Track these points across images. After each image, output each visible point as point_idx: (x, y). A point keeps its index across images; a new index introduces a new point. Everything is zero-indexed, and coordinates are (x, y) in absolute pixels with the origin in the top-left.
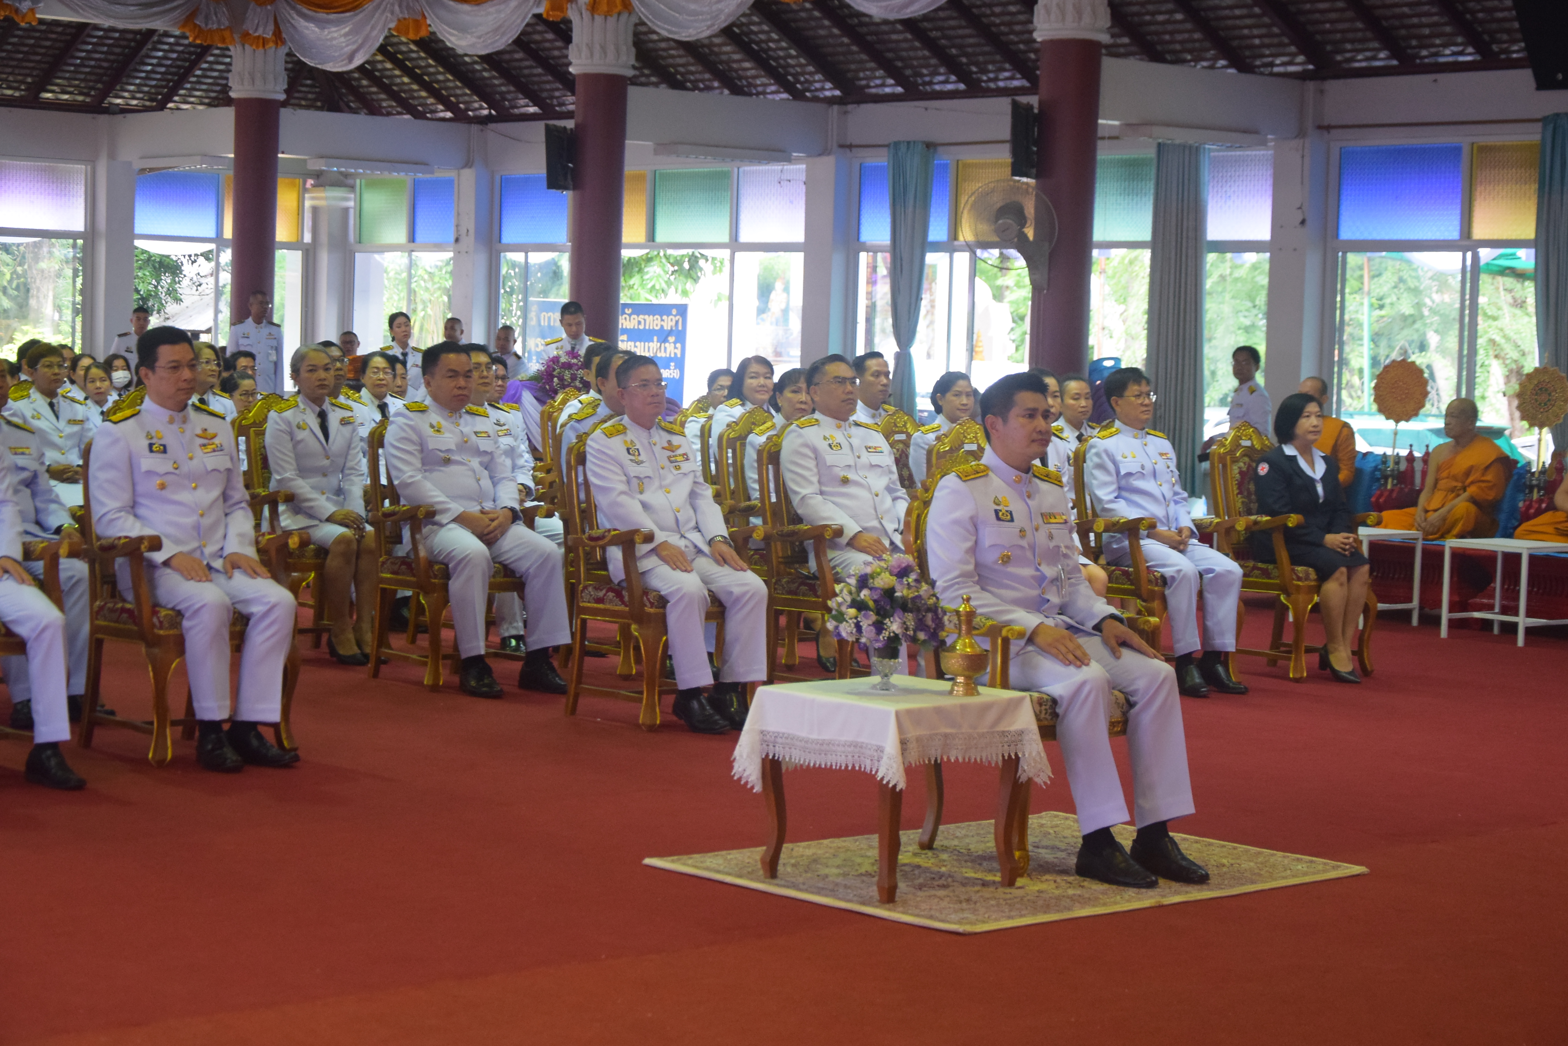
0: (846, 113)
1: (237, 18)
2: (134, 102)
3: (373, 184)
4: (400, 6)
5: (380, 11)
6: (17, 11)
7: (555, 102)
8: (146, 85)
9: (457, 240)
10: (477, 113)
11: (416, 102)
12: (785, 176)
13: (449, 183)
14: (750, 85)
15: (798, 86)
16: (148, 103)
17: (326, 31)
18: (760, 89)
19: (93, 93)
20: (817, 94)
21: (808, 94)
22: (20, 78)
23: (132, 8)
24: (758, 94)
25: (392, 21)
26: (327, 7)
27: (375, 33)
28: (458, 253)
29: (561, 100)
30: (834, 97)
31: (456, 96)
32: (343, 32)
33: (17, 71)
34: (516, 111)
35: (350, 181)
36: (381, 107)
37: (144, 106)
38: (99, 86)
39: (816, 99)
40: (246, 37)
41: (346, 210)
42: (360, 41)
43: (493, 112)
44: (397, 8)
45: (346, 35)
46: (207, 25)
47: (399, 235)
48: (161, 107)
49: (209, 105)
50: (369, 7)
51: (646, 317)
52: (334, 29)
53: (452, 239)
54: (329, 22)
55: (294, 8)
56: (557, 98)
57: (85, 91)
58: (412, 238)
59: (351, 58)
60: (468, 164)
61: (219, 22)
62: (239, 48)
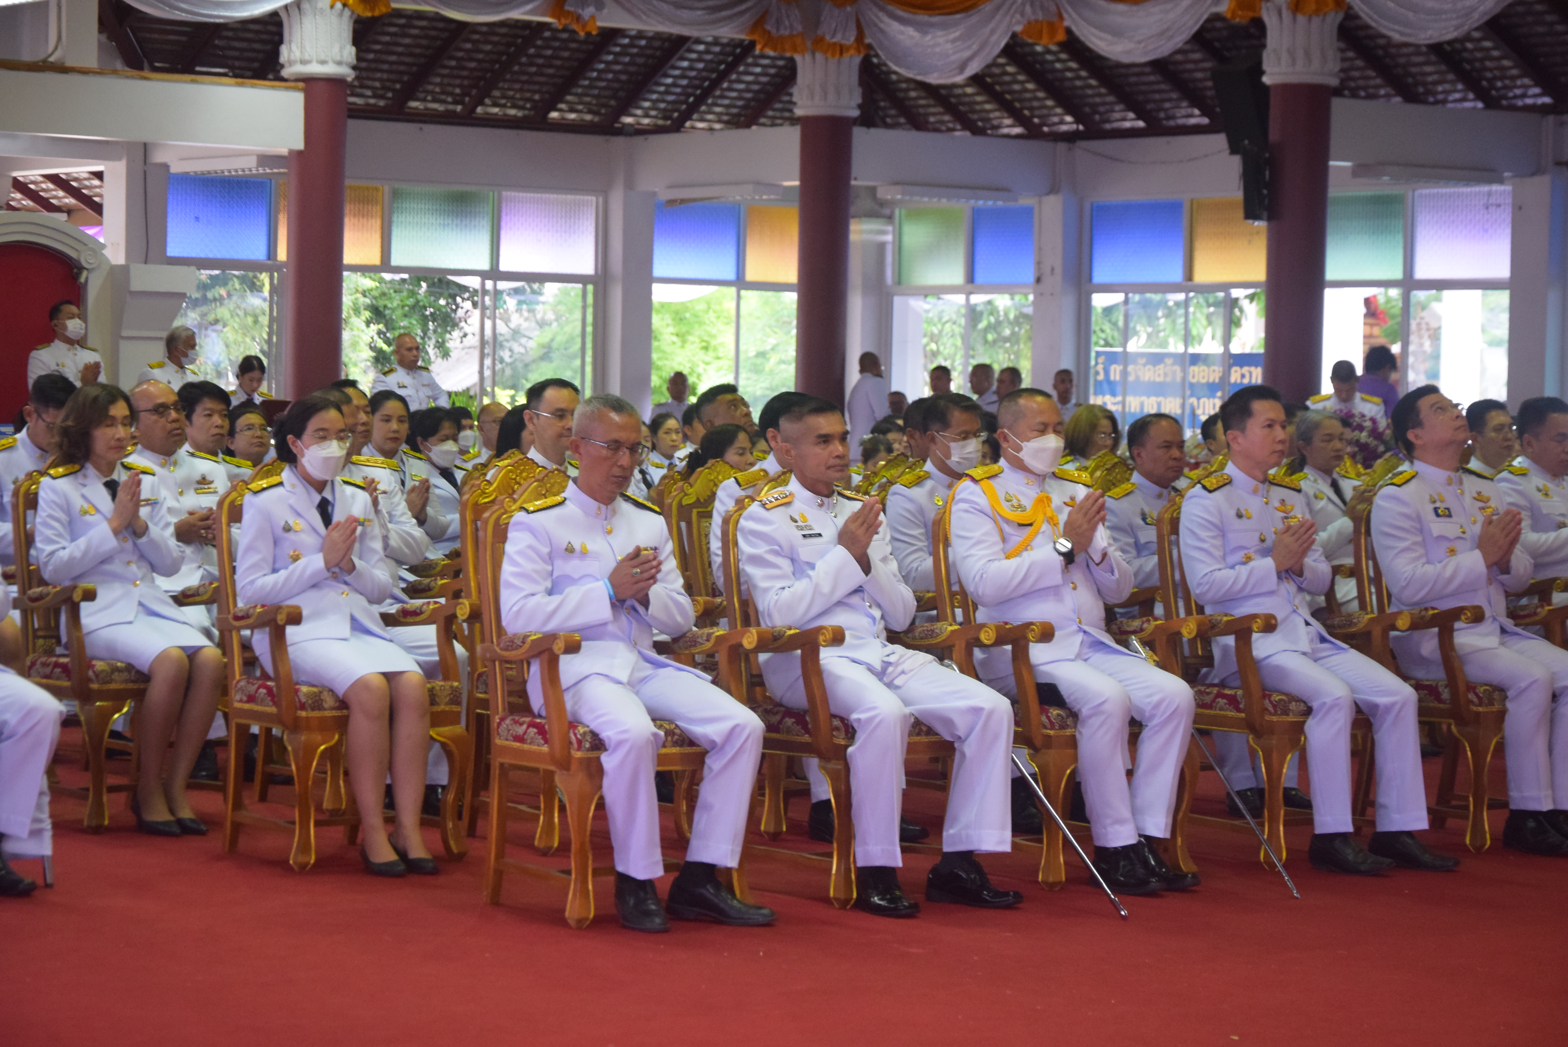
0: (1562, 124)
1: (813, 22)
2: (646, 121)
3: (917, 214)
4: (1032, 5)
5: (1001, 12)
6: (578, 18)
7: (1162, 115)
8: (663, 101)
9: (1038, 280)
10: (1055, 128)
11: (975, 117)
12: (1492, 200)
13: (1029, 211)
14: (1428, 92)
15: (1493, 92)
16: (660, 122)
17: (929, 37)
18: (1440, 97)
19: (603, 111)
20: (1514, 101)
21: (1504, 102)
22: (528, 95)
23: (699, 13)
24: (1437, 102)
25: (1018, 23)
26: (929, 8)
27: (994, 38)
28: (1039, 295)
29: (1171, 112)
30: (1544, 105)
31: (1031, 109)
32: (952, 36)
33: (526, 87)
34: (1108, 126)
35: (887, 211)
36: (927, 122)
37: (656, 125)
38: (613, 103)
39: (1513, 108)
40: (818, 44)
41: (882, 246)
42: (975, 47)
43: (1081, 127)
44: (1028, 9)
45: (954, 41)
46: (778, 30)
47: (956, 275)
48: (677, 127)
49: (727, 123)
50: (988, 8)
51: (1253, 369)
52: (939, 33)
53: (1030, 278)
54: (932, 25)
55: (882, 9)
56: (1168, 109)
57: (595, 108)
58: (970, 278)
59: (962, 68)
60: (1053, 190)
61: (791, 26)
62: (808, 57)
